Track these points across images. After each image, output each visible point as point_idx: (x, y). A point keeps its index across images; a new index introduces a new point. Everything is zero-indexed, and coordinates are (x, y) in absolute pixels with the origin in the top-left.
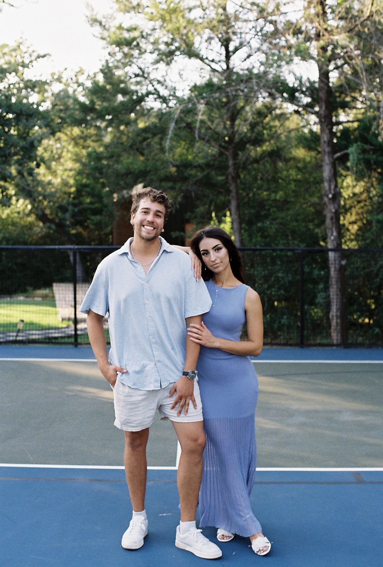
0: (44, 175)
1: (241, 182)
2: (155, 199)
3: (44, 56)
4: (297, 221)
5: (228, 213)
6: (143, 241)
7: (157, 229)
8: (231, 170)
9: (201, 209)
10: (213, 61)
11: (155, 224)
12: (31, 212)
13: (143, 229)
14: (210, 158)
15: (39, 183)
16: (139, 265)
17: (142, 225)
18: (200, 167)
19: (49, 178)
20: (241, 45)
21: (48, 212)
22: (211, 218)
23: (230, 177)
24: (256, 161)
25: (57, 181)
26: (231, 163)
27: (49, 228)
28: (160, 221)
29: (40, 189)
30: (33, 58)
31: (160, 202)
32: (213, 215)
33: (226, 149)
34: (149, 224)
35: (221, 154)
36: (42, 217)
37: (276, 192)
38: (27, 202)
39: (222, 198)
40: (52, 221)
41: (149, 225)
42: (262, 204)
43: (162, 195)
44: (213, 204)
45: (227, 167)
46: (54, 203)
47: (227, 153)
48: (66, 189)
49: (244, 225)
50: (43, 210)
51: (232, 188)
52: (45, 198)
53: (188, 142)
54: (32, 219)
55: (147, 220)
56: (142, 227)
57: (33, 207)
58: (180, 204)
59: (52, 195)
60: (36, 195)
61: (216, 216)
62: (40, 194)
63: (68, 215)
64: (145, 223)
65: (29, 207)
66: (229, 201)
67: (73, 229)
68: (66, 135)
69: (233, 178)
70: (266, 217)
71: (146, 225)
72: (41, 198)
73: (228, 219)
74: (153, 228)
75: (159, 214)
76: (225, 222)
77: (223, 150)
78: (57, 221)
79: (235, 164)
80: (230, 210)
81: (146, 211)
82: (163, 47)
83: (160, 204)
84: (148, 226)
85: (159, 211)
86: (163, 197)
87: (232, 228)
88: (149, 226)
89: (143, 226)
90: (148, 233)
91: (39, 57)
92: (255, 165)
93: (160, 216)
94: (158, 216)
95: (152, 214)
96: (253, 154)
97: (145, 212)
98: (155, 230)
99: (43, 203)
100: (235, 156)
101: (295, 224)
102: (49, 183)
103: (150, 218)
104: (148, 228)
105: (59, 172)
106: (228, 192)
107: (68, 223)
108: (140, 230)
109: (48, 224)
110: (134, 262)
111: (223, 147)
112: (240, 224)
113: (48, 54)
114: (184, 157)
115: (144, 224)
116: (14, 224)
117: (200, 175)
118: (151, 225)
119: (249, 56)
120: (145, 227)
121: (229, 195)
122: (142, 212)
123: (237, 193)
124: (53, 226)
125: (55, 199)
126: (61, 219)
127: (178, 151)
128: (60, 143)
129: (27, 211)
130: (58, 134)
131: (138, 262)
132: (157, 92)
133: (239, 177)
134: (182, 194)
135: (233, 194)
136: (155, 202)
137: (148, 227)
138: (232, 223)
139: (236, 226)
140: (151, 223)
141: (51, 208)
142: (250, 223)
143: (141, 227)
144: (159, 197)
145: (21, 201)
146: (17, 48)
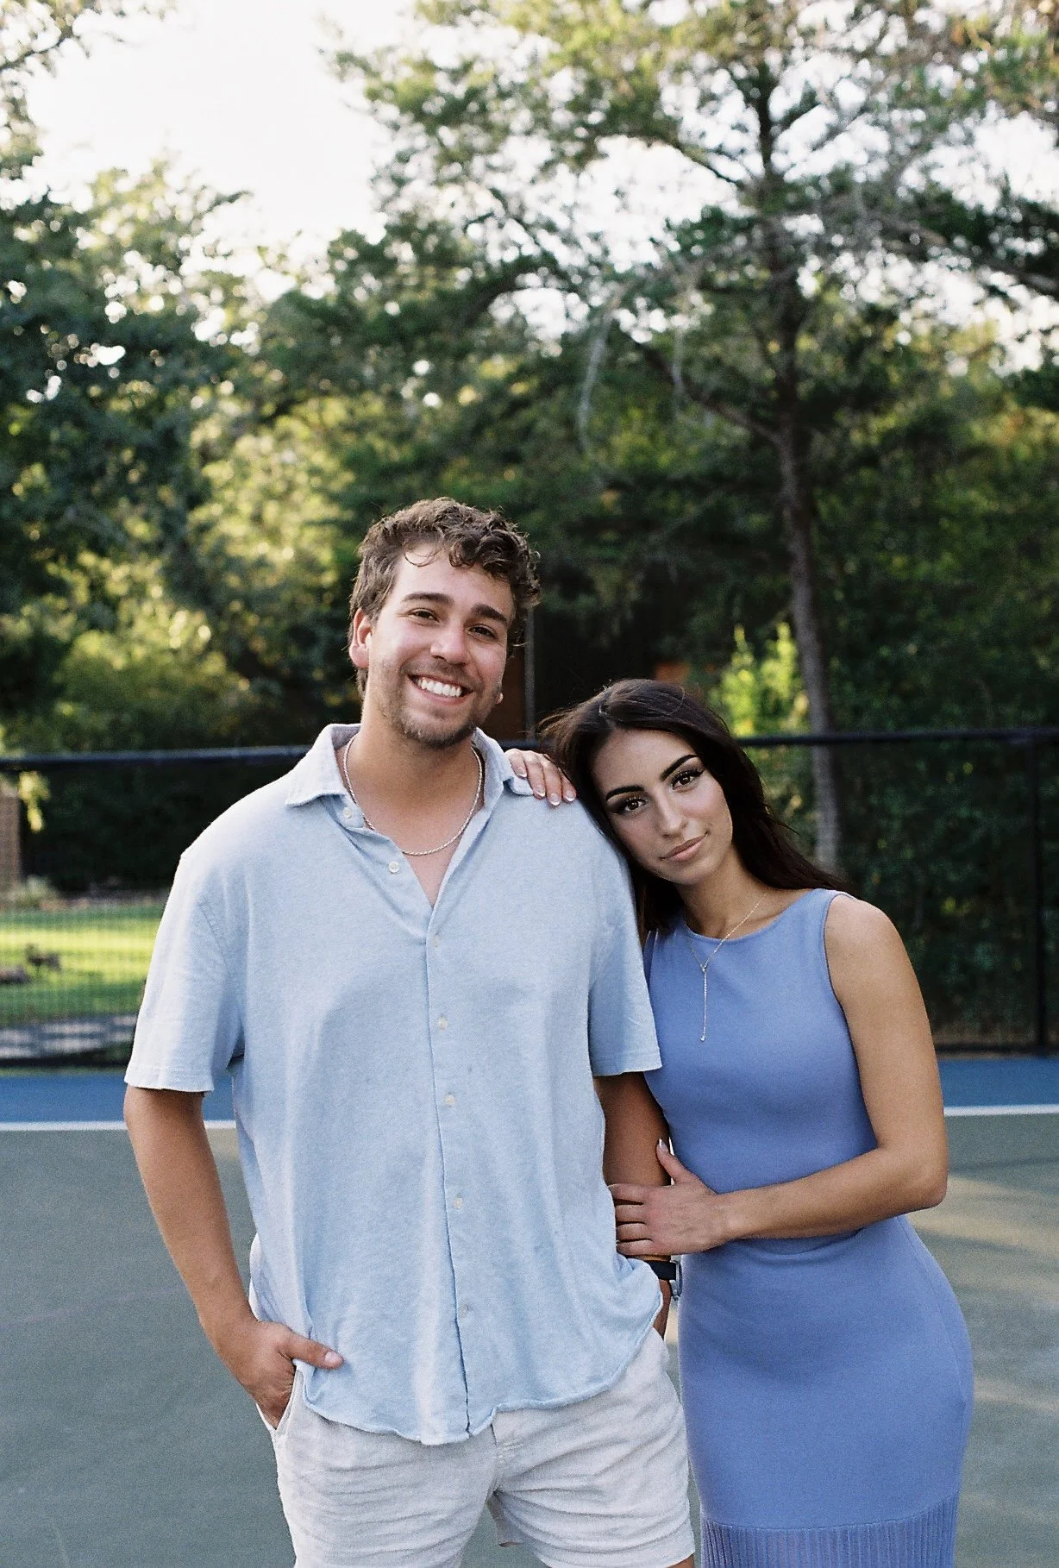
0: (246, 540)
1: (823, 529)
2: (471, 555)
3: (232, 199)
4: (1002, 644)
5: (784, 630)
6: (409, 747)
7: (480, 691)
8: (789, 489)
9: (702, 621)
10: (719, 151)
11: (470, 671)
12: (209, 647)
13: (412, 692)
14: (721, 456)
15: (233, 564)
16: (393, 851)
17: (407, 671)
18: (691, 486)
19: (262, 548)
20: (810, 101)
21: (259, 645)
22: (732, 647)
23: (787, 513)
24: (869, 458)
25: (283, 556)
26: (787, 467)
27: (264, 692)
28: (490, 657)
29: (233, 581)
30: (203, 205)
31: (492, 570)
32: (740, 635)
33: (774, 426)
34: (445, 670)
35: (757, 443)
36: (244, 662)
37: (933, 556)
38: (199, 617)
39: (764, 582)
40: (270, 672)
41: (442, 675)
42: (891, 595)
43: (503, 536)
44: (738, 599)
45: (777, 482)
46: (277, 618)
47: (775, 438)
48: (310, 579)
49: (835, 663)
50: (244, 643)
51: (796, 547)
52: (249, 605)
53: (651, 410)
54: (215, 665)
55: (434, 650)
56: (409, 685)
57: (216, 633)
58: (636, 606)
59: (269, 596)
60: (220, 597)
61: (749, 637)
62: (233, 595)
63: (316, 654)
64: (424, 664)
65: (205, 633)
66: (788, 592)
67: (334, 691)
68: (304, 420)
69: (796, 515)
70: (906, 632)
71: (430, 677)
72: (236, 606)
73: (785, 648)
74: (457, 692)
75: (489, 623)
76: (776, 656)
77: (761, 430)
78: (286, 671)
79: (801, 470)
80: (789, 620)
81: (430, 610)
82: (562, 118)
83: (494, 575)
84: (435, 679)
85: (488, 612)
86: (508, 545)
87: (796, 675)
88: (444, 682)
89: (415, 678)
90: (438, 714)
91: (218, 202)
92: (866, 474)
93: (492, 636)
94: (484, 631)
95: (455, 621)
96: (857, 437)
97: (423, 614)
98: (470, 698)
99: (244, 623)
100: (801, 444)
101: (994, 653)
102: (261, 563)
103: (447, 641)
104: (438, 688)
105: (289, 532)
106: (783, 560)
107: (318, 675)
108: (397, 698)
109: (260, 682)
110: (370, 838)
111: (764, 422)
112: (824, 659)
113: (246, 193)
114: (640, 459)
115: (415, 672)
116: (165, 684)
117: (692, 510)
118: (451, 678)
119: (833, 132)
120: (425, 684)
121: (786, 570)
122: (410, 613)
123: (813, 564)
124: (275, 688)
125: (277, 608)
126: (296, 667)
127: (623, 441)
128: (293, 449)
129: (198, 646)
130: (284, 423)
131: (387, 838)
132: (548, 260)
133: (814, 512)
134: (640, 576)
135: (800, 565)
136: (471, 565)
137: (439, 684)
138: (799, 659)
139: (811, 665)
140: (454, 669)
141: (267, 634)
142: (853, 654)
143: (401, 684)
144: (488, 545)
145: (182, 617)
146: (153, 178)
